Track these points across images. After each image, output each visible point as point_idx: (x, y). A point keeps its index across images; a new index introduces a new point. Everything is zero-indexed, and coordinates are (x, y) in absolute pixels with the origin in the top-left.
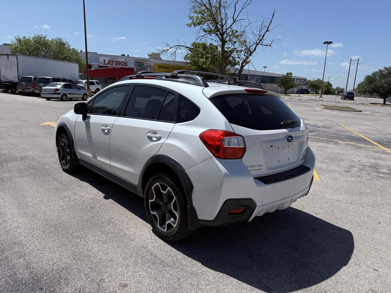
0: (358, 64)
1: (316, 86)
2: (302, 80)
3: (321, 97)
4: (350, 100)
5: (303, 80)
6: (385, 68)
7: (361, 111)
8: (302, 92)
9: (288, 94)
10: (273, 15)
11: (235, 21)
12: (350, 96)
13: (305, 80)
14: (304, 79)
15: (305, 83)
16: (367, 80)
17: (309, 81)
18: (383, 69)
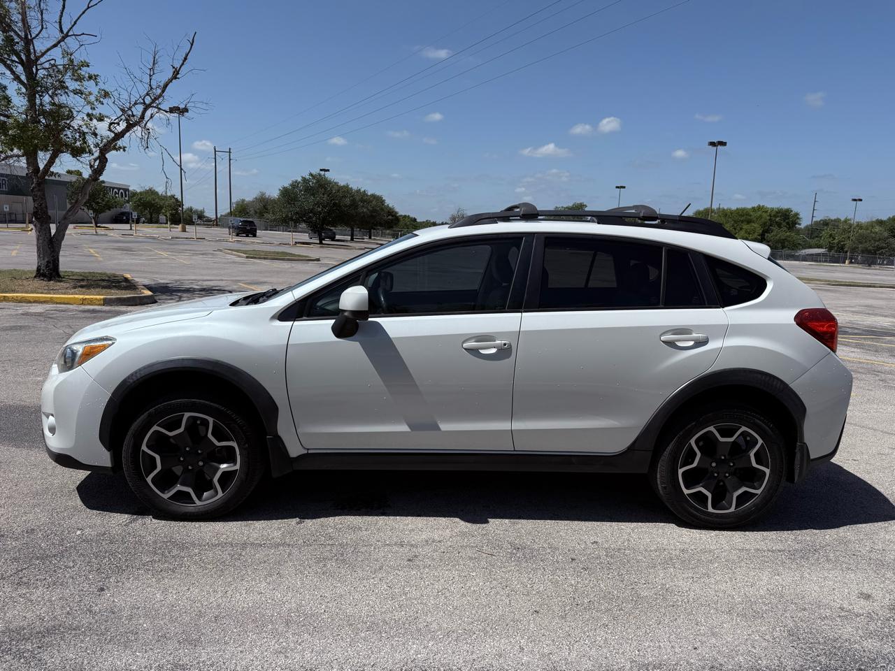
0: (230, 160)
1: (153, 205)
2: (119, 189)
3: (184, 230)
4: (247, 236)
5: (121, 191)
6: (311, 174)
7: (318, 260)
8: (125, 218)
9: (103, 225)
10: (192, 45)
11: (67, 36)
12: (248, 228)
13: (126, 190)
14: (123, 189)
15: (127, 198)
16: (284, 197)
17: (134, 194)
18: (307, 177)
